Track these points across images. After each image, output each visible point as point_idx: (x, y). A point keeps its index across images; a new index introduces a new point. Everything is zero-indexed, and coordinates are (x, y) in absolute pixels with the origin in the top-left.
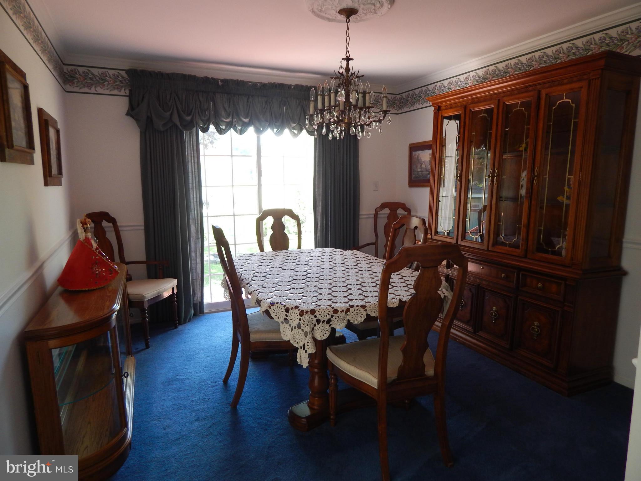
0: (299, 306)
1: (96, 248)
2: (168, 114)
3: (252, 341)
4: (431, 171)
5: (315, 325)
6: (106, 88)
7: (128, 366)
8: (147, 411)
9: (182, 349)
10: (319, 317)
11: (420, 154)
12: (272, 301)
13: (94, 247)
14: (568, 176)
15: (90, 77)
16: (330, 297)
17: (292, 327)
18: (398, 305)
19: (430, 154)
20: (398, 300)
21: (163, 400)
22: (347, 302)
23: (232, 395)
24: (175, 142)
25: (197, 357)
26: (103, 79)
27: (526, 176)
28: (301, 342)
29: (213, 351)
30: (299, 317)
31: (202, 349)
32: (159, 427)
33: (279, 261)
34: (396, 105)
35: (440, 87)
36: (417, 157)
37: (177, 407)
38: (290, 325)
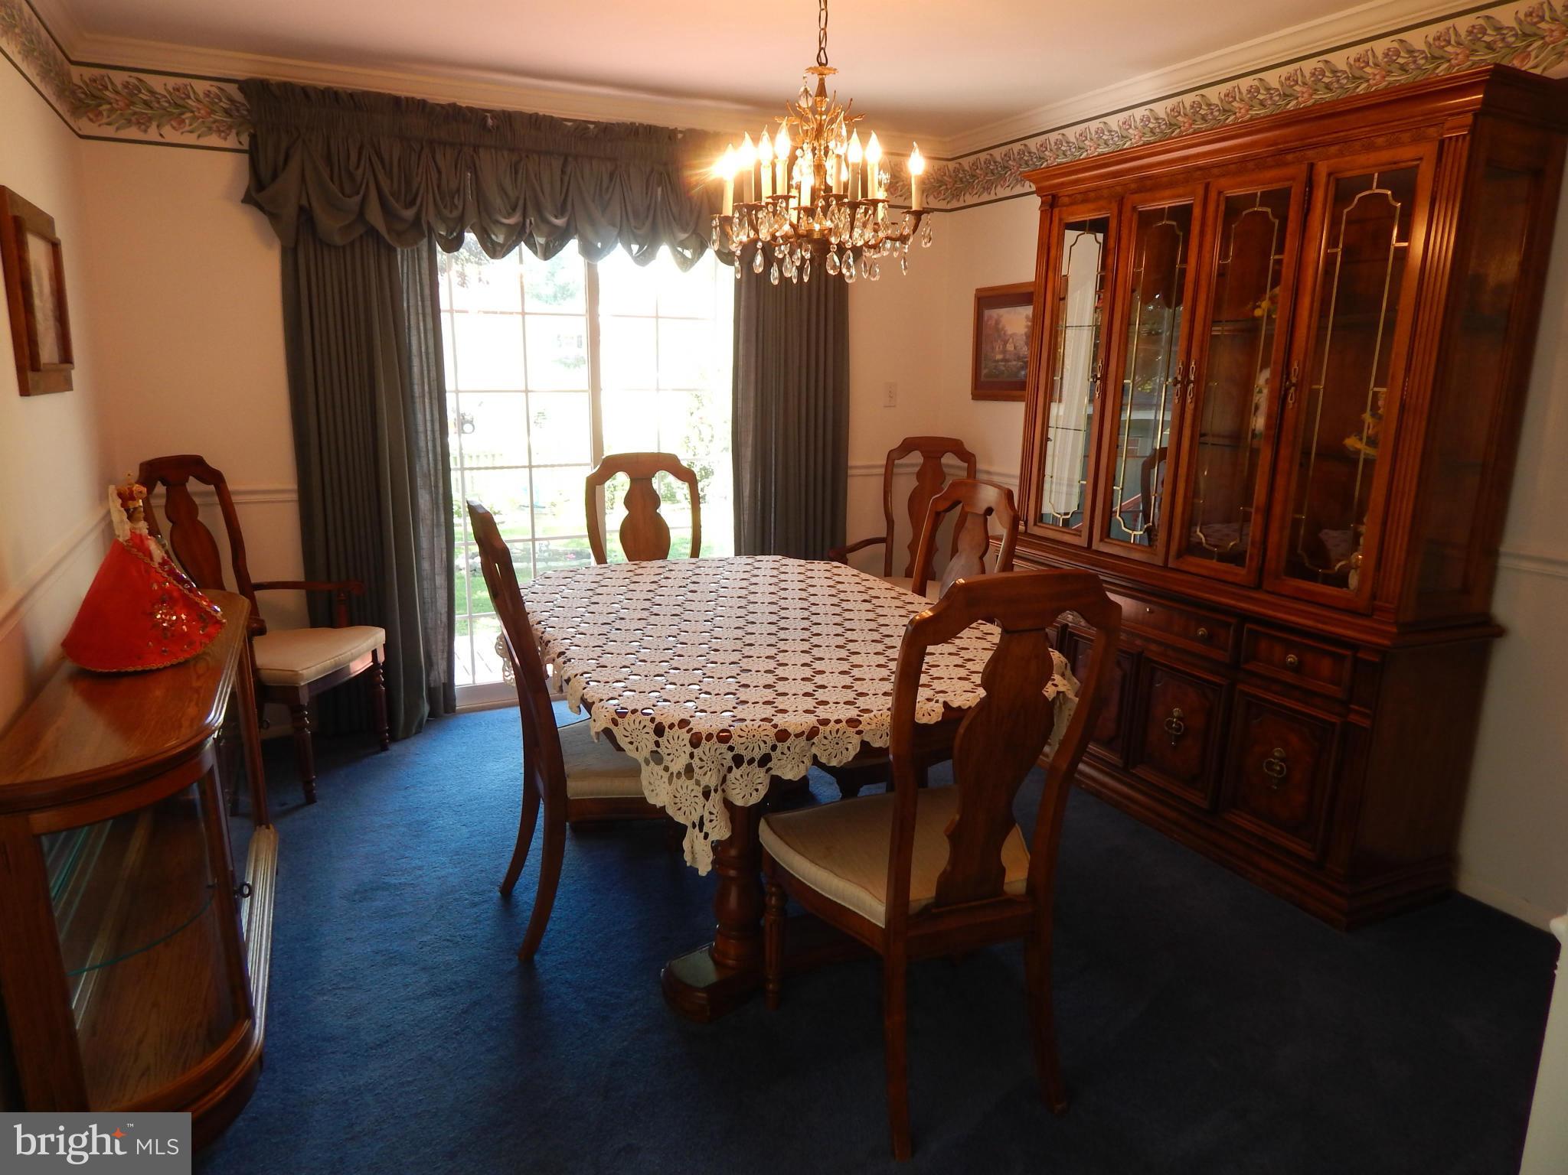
0: (691, 719)
1: (161, 561)
2: (357, 199)
3: (572, 798)
4: (1029, 359)
5: (730, 769)
6: (187, 128)
7: (257, 856)
8: (305, 970)
9: (398, 804)
10: (739, 750)
11: (1002, 316)
12: (621, 706)
13: (155, 560)
14: (1375, 386)
15: (142, 99)
16: (769, 694)
17: (672, 773)
18: (940, 719)
19: (1027, 317)
20: (940, 705)
21: (347, 939)
22: (813, 709)
23: (523, 926)
24: (373, 275)
25: (437, 828)
26: (179, 106)
27: (1267, 381)
28: (693, 811)
29: (477, 811)
30: (689, 749)
31: (449, 807)
32: (337, 1012)
33: (641, 591)
34: (944, 187)
35: (1059, 143)
36: (994, 322)
37: (384, 957)
38: (666, 769)
